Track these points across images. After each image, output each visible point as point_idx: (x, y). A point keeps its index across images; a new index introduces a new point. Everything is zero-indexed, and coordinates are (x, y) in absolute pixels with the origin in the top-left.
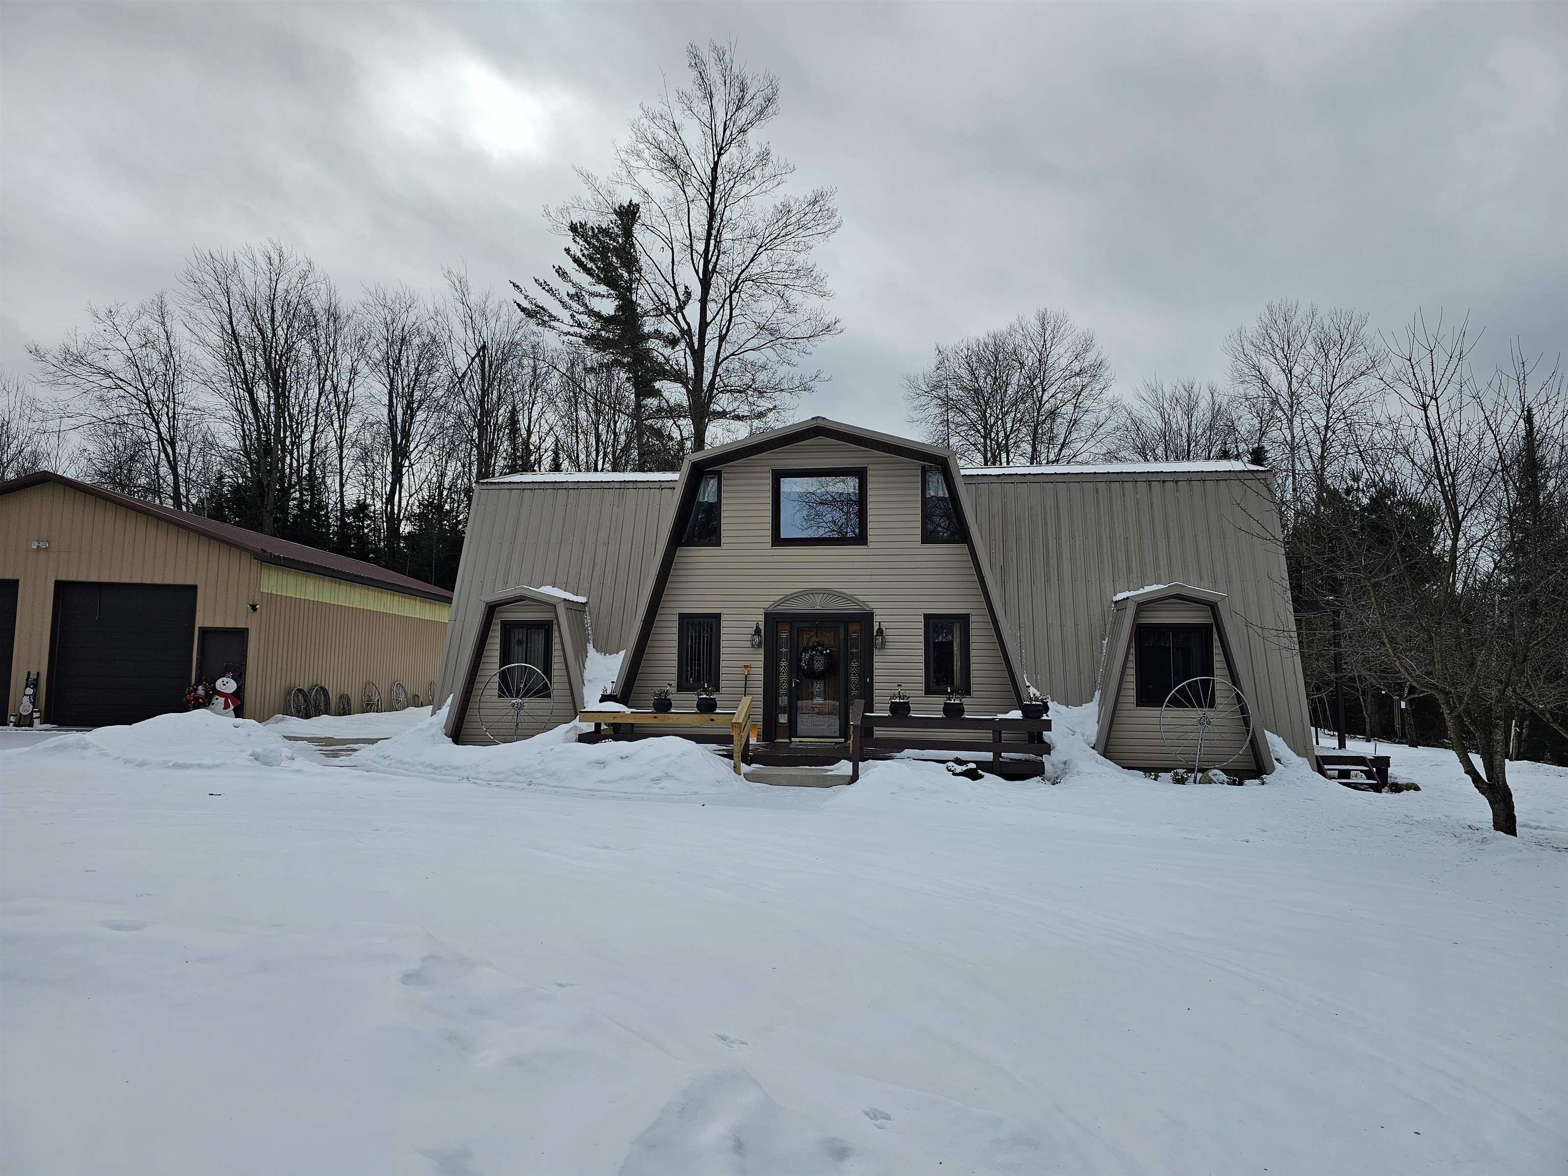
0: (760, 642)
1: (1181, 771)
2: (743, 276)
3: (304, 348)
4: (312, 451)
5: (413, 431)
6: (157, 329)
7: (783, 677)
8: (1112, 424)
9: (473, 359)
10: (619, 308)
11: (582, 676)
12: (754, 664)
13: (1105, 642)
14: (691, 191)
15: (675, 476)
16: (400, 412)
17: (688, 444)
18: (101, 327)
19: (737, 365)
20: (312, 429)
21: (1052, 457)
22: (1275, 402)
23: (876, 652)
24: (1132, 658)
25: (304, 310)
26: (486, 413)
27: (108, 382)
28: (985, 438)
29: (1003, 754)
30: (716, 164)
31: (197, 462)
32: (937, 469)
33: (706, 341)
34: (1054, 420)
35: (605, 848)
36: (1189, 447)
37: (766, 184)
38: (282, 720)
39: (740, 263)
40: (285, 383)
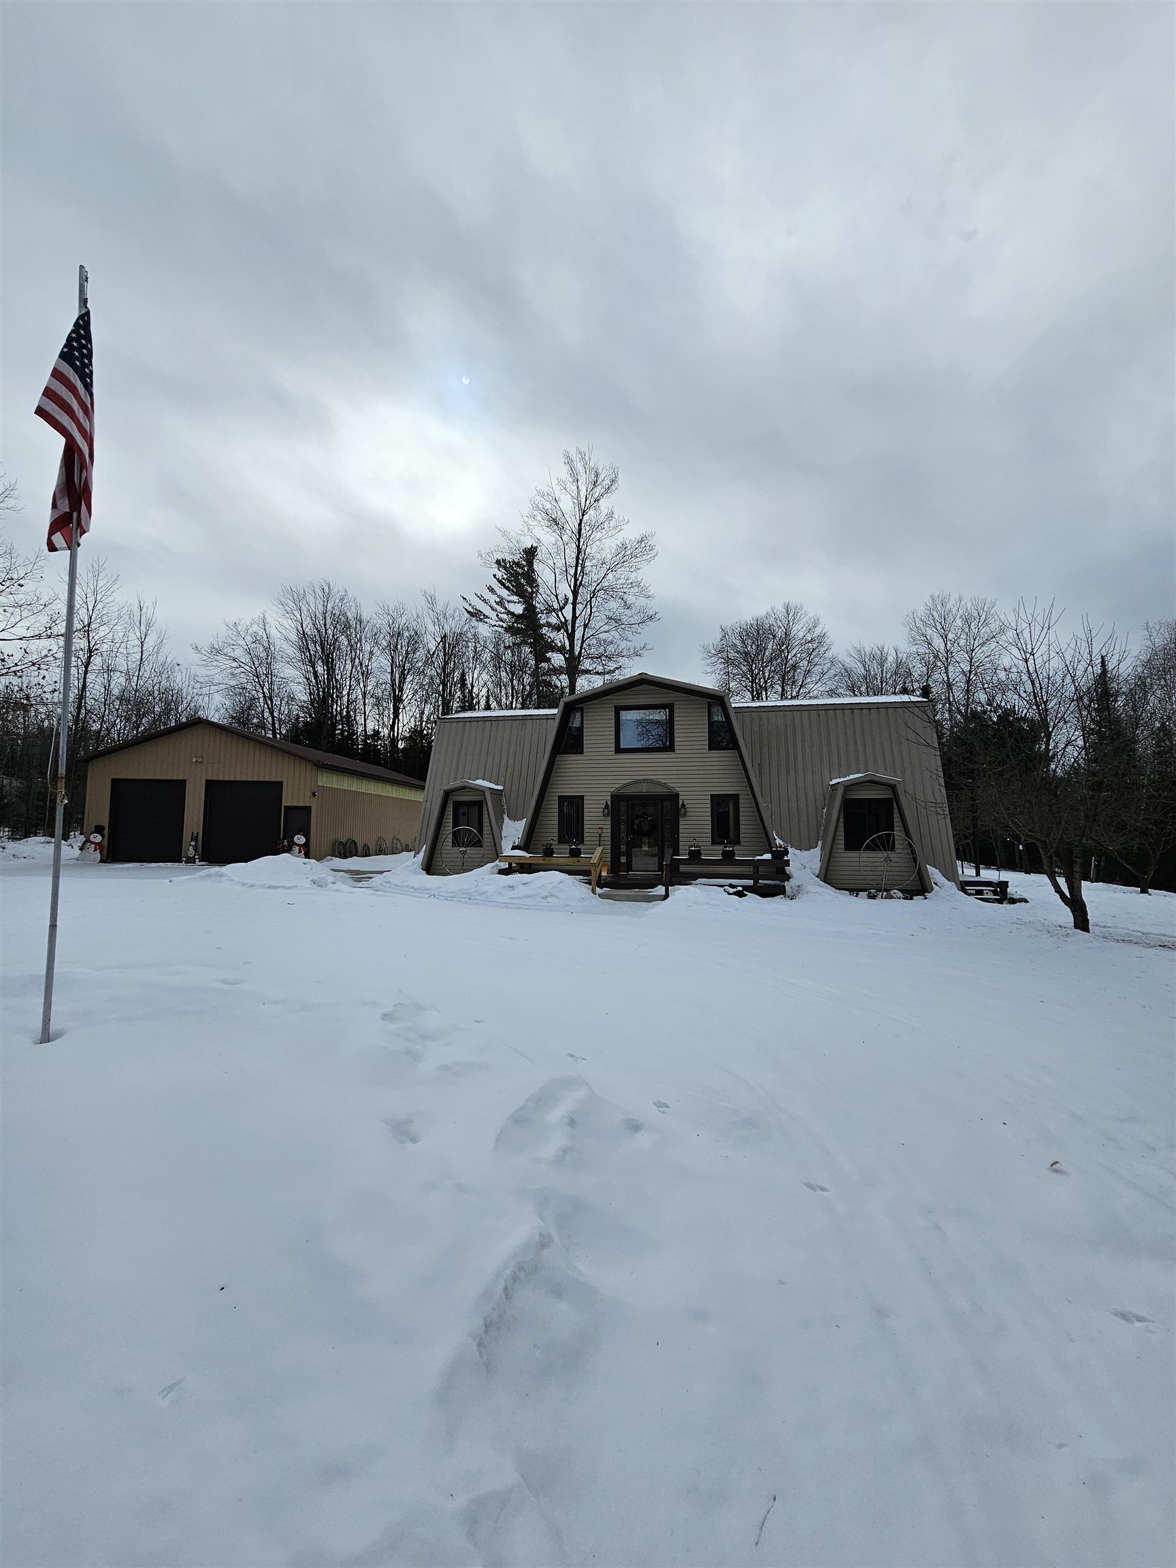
0: (608, 813)
1: (873, 891)
2: (598, 588)
3: (343, 640)
4: (348, 701)
5: (405, 688)
6: (261, 632)
7: (623, 835)
8: (832, 672)
9: (439, 644)
10: (525, 609)
11: (501, 834)
12: (605, 827)
13: (824, 811)
14: (565, 538)
15: (555, 711)
16: (397, 676)
17: (567, 690)
18: (230, 632)
19: (595, 642)
20: (348, 688)
21: (794, 694)
22: (936, 657)
23: (681, 819)
24: (842, 820)
25: (343, 619)
26: (447, 675)
27: (235, 664)
28: (752, 682)
29: (760, 881)
30: (581, 521)
31: (285, 709)
32: (717, 704)
33: (576, 628)
34: (795, 671)
35: (511, 939)
36: (882, 686)
37: (611, 532)
38: (331, 860)
39: (596, 580)
40: (333, 660)
